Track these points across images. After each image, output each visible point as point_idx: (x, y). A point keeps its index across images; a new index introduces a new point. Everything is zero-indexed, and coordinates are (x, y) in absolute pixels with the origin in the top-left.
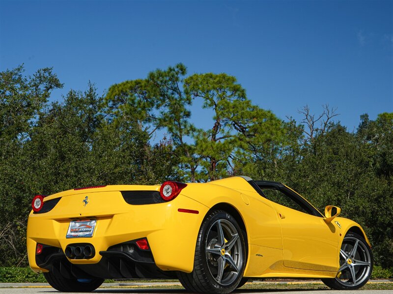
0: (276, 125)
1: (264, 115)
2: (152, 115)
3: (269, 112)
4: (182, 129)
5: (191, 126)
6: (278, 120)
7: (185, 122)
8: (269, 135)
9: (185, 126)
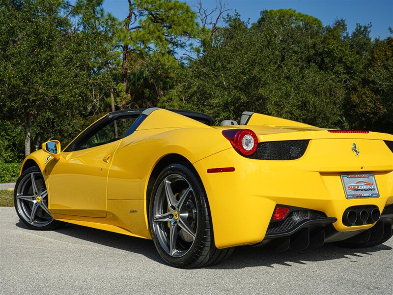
0: (192, 17)
1: (181, 7)
2: (67, 2)
3: (185, 4)
4: (99, 17)
5: (109, 15)
6: (193, 13)
7: (102, 10)
8: (186, 27)
9: (102, 15)
